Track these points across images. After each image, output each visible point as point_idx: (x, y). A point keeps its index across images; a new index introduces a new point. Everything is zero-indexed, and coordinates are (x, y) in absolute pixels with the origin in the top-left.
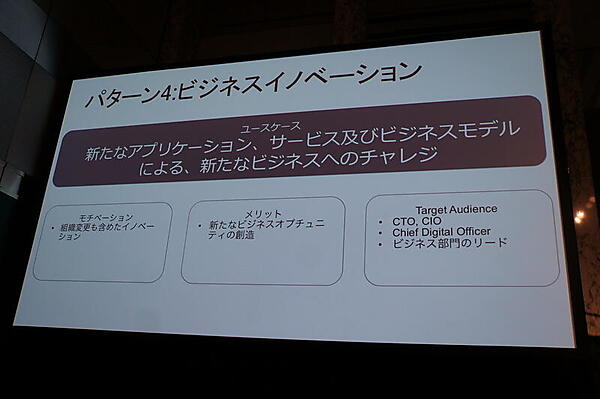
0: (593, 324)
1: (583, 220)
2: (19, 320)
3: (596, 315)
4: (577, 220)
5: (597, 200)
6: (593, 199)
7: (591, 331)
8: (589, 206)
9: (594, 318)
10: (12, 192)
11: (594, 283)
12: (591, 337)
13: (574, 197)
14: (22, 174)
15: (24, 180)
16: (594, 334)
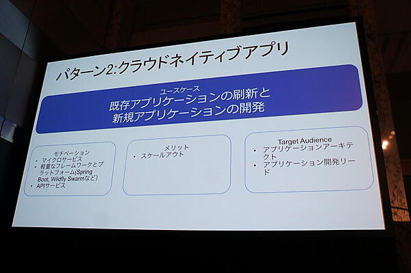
0: (396, 214)
1: (388, 147)
2: (16, 223)
3: (397, 208)
4: (384, 147)
5: (396, 133)
6: (393, 133)
7: (395, 219)
8: (391, 137)
9: (396, 210)
10: (9, 137)
11: (396, 187)
12: (395, 222)
13: (381, 131)
14: (15, 125)
15: (17, 130)
16: (397, 220)
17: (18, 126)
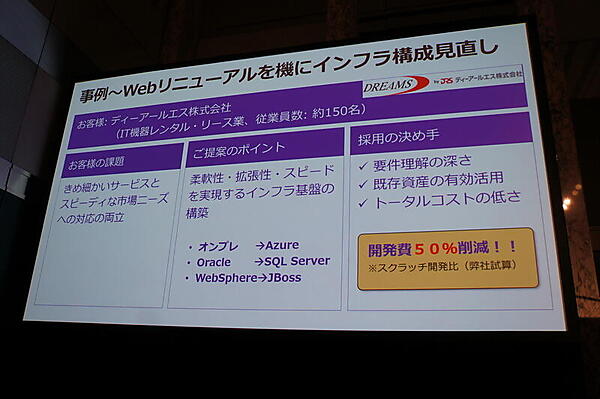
0: (582, 306)
1: (571, 206)
3: (585, 298)
4: (565, 207)
5: (583, 186)
6: (579, 187)
7: (581, 314)
8: (575, 193)
9: (582, 300)
11: (582, 267)
12: (581, 319)
14: (28, 174)
15: (30, 181)
16: (583, 316)
17: (32, 176)
